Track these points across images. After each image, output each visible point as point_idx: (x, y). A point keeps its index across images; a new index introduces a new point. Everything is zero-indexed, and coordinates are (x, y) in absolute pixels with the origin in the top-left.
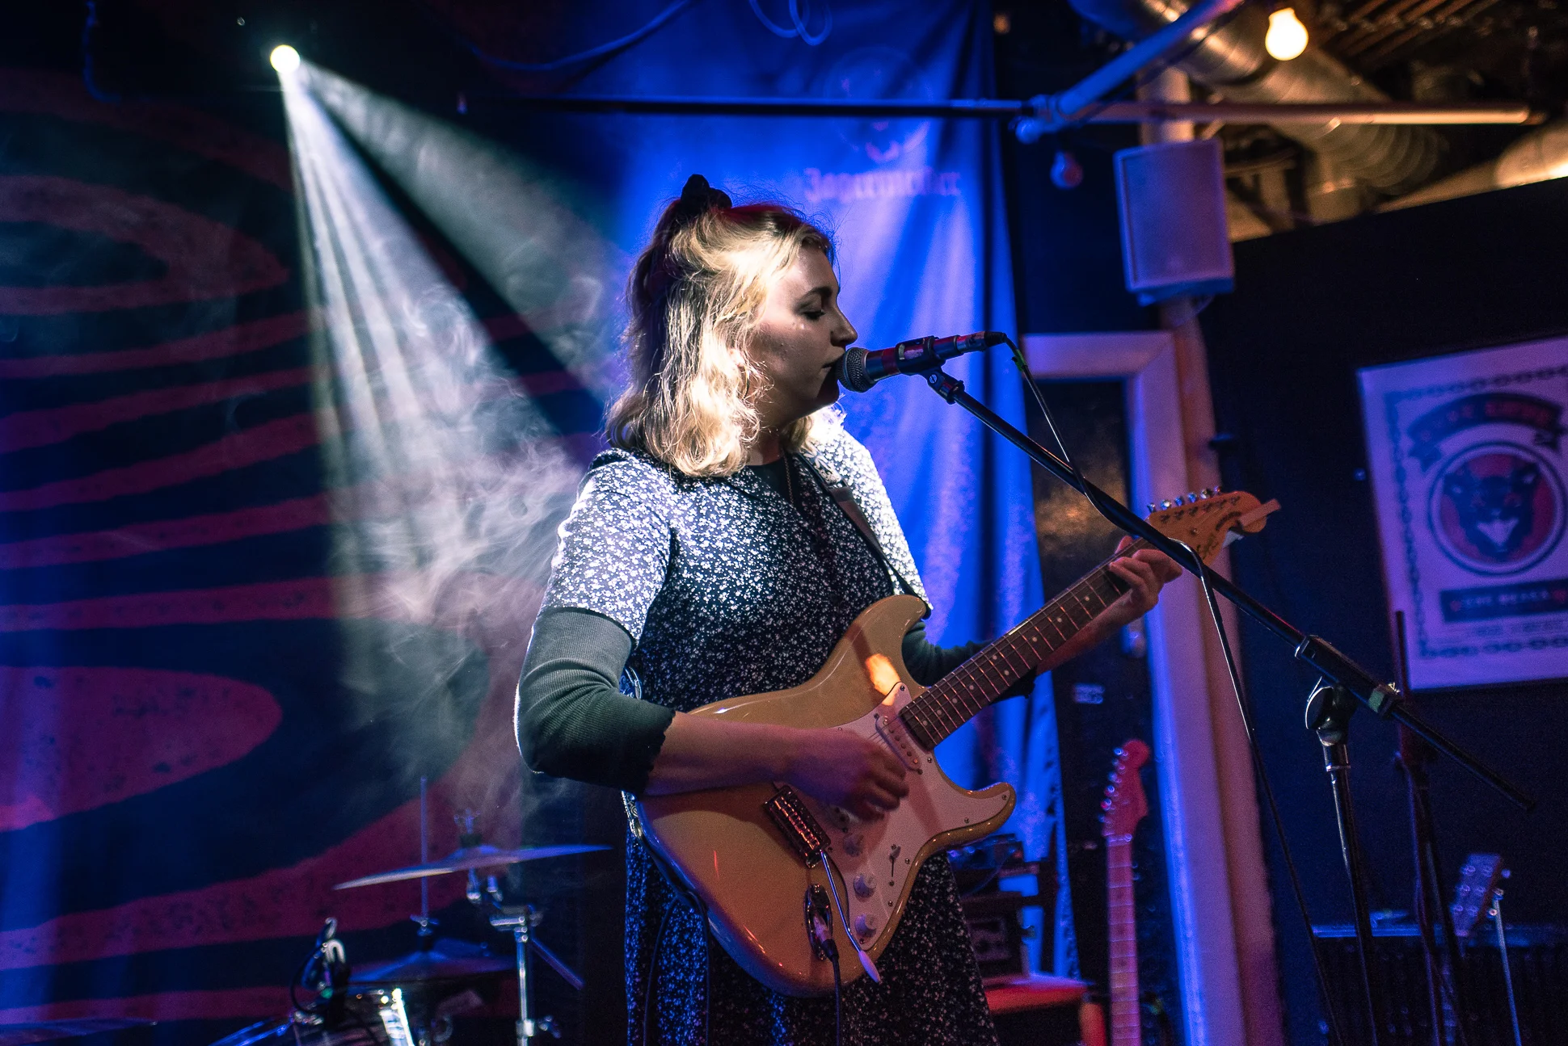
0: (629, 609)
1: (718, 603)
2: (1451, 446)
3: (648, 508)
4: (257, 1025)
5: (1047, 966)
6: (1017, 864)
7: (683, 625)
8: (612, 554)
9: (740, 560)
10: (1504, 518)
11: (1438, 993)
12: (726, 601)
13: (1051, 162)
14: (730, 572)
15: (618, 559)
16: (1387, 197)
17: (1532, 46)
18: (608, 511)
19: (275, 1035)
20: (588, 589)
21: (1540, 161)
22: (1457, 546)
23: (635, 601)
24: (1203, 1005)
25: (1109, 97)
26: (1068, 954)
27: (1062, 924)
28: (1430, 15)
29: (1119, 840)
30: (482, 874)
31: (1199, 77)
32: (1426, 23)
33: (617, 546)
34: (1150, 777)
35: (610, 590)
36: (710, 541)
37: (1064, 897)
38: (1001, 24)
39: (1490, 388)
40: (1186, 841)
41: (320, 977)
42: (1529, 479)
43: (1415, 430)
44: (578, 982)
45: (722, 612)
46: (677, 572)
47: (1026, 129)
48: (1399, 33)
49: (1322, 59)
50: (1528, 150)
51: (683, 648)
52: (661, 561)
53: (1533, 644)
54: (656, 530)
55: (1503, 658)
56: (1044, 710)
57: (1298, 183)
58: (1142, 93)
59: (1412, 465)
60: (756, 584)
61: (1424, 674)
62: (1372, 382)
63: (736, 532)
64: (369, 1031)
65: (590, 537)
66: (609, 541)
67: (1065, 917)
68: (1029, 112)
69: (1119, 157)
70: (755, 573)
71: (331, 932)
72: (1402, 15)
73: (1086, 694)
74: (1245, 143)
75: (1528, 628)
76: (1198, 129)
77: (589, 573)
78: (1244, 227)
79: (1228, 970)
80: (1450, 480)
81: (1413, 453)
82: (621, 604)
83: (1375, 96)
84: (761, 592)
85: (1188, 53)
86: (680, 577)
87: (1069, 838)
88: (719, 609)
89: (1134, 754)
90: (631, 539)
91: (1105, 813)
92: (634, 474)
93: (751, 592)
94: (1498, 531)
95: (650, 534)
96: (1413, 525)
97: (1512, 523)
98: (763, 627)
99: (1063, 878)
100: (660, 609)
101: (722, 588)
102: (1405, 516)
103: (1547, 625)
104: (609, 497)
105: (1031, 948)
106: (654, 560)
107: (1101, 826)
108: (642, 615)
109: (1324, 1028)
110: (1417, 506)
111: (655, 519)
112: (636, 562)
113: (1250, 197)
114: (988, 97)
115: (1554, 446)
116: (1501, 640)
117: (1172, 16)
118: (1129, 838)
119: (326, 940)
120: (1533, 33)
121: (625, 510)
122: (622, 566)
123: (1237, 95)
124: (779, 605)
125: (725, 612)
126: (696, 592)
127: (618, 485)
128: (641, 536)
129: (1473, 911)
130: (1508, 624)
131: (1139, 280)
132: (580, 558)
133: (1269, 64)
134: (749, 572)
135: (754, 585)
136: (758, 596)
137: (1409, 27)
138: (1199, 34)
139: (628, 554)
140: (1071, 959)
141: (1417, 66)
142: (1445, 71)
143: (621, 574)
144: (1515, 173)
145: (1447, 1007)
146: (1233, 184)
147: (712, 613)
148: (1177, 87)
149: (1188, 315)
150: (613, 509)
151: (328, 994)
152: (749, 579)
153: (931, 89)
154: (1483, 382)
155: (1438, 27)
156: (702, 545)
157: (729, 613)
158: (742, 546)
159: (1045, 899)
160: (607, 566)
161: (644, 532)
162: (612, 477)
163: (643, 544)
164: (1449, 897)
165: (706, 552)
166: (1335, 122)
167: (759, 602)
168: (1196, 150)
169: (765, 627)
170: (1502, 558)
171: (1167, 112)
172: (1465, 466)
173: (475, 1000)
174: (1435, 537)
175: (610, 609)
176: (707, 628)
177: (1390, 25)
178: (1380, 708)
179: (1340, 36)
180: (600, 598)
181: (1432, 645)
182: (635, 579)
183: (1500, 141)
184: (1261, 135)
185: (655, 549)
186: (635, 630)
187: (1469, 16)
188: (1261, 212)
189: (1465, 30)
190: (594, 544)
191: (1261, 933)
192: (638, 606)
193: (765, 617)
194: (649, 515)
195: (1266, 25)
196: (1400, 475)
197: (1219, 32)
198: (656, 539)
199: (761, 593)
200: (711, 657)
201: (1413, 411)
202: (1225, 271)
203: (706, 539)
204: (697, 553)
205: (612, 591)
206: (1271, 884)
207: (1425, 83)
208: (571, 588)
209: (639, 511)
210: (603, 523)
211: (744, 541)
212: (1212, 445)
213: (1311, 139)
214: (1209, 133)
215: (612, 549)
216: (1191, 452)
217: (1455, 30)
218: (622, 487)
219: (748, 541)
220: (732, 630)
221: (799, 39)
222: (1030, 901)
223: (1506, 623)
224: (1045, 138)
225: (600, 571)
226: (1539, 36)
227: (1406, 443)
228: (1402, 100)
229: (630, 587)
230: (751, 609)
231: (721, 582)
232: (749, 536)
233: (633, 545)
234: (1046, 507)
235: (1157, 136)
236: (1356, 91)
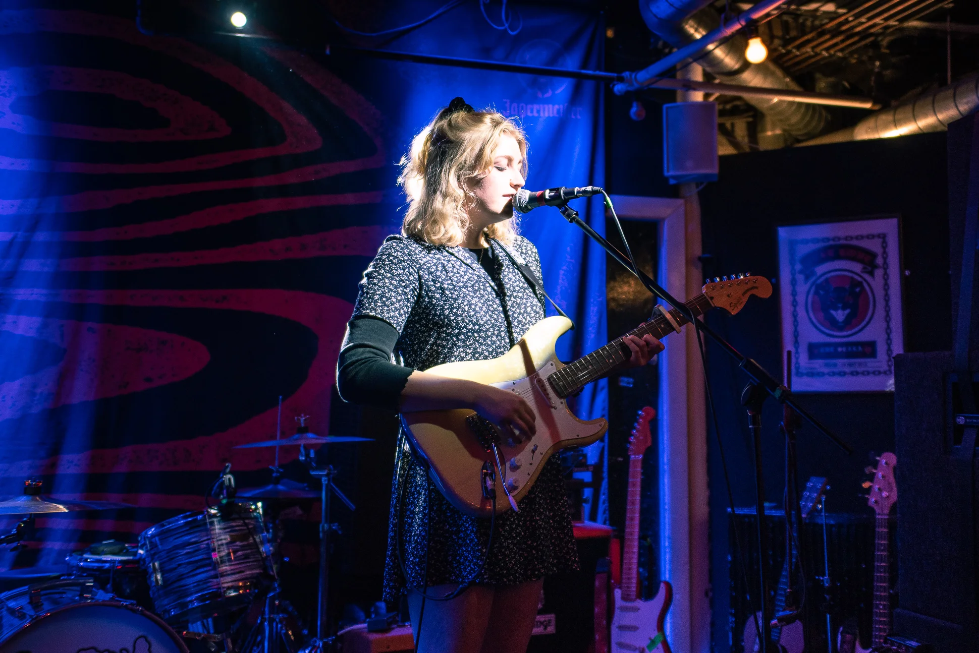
0: (396, 317)
1: (444, 315)
2: (820, 269)
3: (408, 264)
4: (187, 514)
5: (593, 518)
6: (583, 465)
7: (426, 326)
8: (388, 287)
9: (456, 294)
10: (844, 309)
11: (790, 545)
12: (448, 314)
13: (631, 106)
14: (450, 299)
15: (391, 290)
16: (799, 141)
17: (876, 70)
18: (387, 265)
19: (196, 519)
20: (376, 306)
21: (876, 129)
22: (819, 321)
23: (399, 312)
24: (670, 543)
25: (664, 75)
26: (604, 513)
27: (603, 497)
28: (827, 49)
29: (636, 458)
30: (307, 447)
31: (708, 69)
32: (825, 54)
33: (391, 283)
34: (654, 426)
35: (387, 306)
36: (441, 283)
37: (605, 484)
38: (610, 33)
39: (842, 242)
40: (669, 460)
41: (221, 493)
42: (858, 290)
43: (805, 260)
44: (353, 506)
45: (446, 320)
46: (422, 298)
47: (619, 88)
48: (810, 57)
49: (772, 67)
50: (871, 122)
51: (425, 338)
52: (414, 292)
53: (852, 374)
54: (412, 276)
55: (837, 379)
56: (603, 388)
57: (754, 130)
58: (679, 75)
59: (800, 278)
60: (465, 306)
61: (799, 385)
62: (783, 233)
63: (456, 279)
64: (244, 523)
65: (377, 279)
66: (387, 281)
67: (604, 494)
68: (621, 80)
69: (665, 106)
70: (464, 301)
71: (228, 470)
72: (813, 48)
73: (626, 382)
74: (728, 106)
75: (850, 365)
76: (707, 96)
77: (376, 297)
78: (725, 149)
79: (684, 527)
80: (819, 287)
81: (801, 272)
82: (392, 314)
83: (796, 88)
84: (468, 310)
85: (705, 57)
86: (424, 301)
87: (610, 454)
88: (445, 318)
89: (647, 414)
90: (398, 279)
91: (630, 443)
92: (402, 246)
93: (462, 310)
94: (840, 315)
95: (408, 277)
96: (798, 309)
97: (847, 311)
98: (467, 329)
99: (605, 475)
100: (414, 317)
101: (446, 307)
102: (795, 304)
103: (860, 364)
104: (388, 257)
105: (587, 508)
106: (410, 291)
107: (627, 449)
108: (403, 320)
109: (730, 558)
110: (801, 299)
111: (411, 270)
112: (400, 292)
113: (729, 134)
114: (600, 70)
115: (871, 274)
116: (836, 370)
117: (698, 36)
118: (641, 456)
119: (225, 474)
120: (878, 63)
121: (396, 265)
122: (393, 294)
123: (727, 81)
124: (476, 318)
125: (448, 320)
126: (432, 309)
127: (393, 251)
128: (403, 278)
129: (810, 505)
130: (841, 364)
131: (670, 171)
132: (372, 289)
133: (746, 65)
134: (461, 300)
135: (463, 306)
136: (466, 313)
137: (817, 54)
138: (711, 47)
139: (396, 287)
140: (605, 516)
141: (818, 75)
142: (832, 79)
143: (393, 298)
144: (863, 133)
145: (795, 552)
146: (722, 128)
147: (441, 320)
148: (697, 73)
149: (692, 192)
150: (389, 264)
151: (224, 501)
152: (461, 304)
153: (571, 63)
154: (839, 239)
155: (831, 56)
156: (436, 285)
157: (449, 321)
158: (458, 286)
159: (595, 485)
160: (385, 294)
161: (405, 276)
162: (391, 247)
163: (404, 282)
164: (800, 497)
165: (438, 289)
166: (776, 99)
167: (466, 316)
168: (705, 106)
169: (468, 329)
170: (841, 329)
171: (692, 86)
172: (827, 281)
173: (299, 511)
174: (808, 315)
175: (386, 316)
176: (438, 328)
177: (807, 52)
178: (779, 397)
179: (782, 56)
180: (381, 310)
181: (802, 370)
182: (400, 301)
183: (857, 117)
184: (738, 103)
185: (411, 285)
186: (399, 328)
187: (847, 52)
188: (734, 143)
189: (844, 58)
190: (379, 282)
191: (702, 509)
192: (401, 315)
193: (468, 324)
194: (409, 268)
195: (746, 45)
196: (794, 282)
197: (720, 47)
198: (411, 280)
199: (467, 312)
200: (440, 343)
201: (803, 250)
202: (715, 170)
203: (439, 282)
204: (433, 288)
205: (388, 307)
206: (710, 485)
207: (822, 84)
208: (367, 305)
209: (403, 266)
210: (383, 271)
211: (459, 284)
212: (700, 259)
213: (763, 107)
214: (712, 99)
215: (388, 285)
216: (689, 262)
217: (839, 58)
218: (395, 252)
219: (462, 284)
220: (451, 329)
221: (505, 31)
222: (588, 485)
223: (840, 361)
224: (627, 93)
225: (382, 296)
226: (880, 66)
227: (798, 267)
228: (809, 91)
229: (397, 305)
230: (461, 320)
231: (445, 304)
232: (463, 282)
233: (399, 283)
234: (612, 284)
235: (685, 97)
236: (787, 84)
